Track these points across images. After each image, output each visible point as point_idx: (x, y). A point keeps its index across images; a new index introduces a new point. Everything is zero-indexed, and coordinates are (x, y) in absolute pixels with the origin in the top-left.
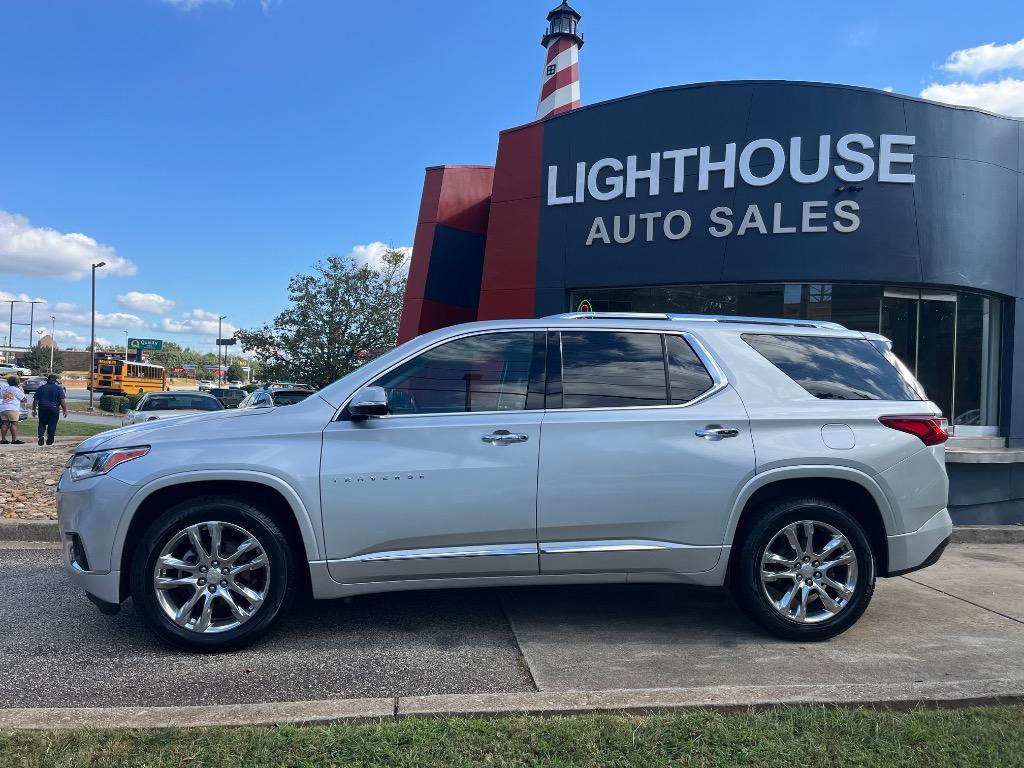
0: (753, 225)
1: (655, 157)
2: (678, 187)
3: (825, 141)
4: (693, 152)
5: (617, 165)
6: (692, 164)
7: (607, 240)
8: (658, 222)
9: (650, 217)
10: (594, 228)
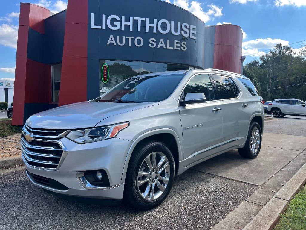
0: (162, 45)
1: (131, 18)
2: (139, 30)
3: (179, 23)
4: (143, 19)
5: (118, 19)
6: (143, 23)
7: (115, 44)
8: (133, 40)
9: (130, 38)
10: (110, 39)
